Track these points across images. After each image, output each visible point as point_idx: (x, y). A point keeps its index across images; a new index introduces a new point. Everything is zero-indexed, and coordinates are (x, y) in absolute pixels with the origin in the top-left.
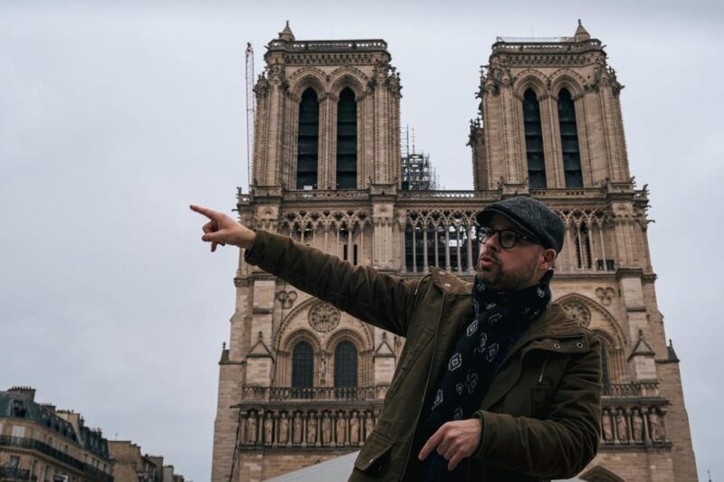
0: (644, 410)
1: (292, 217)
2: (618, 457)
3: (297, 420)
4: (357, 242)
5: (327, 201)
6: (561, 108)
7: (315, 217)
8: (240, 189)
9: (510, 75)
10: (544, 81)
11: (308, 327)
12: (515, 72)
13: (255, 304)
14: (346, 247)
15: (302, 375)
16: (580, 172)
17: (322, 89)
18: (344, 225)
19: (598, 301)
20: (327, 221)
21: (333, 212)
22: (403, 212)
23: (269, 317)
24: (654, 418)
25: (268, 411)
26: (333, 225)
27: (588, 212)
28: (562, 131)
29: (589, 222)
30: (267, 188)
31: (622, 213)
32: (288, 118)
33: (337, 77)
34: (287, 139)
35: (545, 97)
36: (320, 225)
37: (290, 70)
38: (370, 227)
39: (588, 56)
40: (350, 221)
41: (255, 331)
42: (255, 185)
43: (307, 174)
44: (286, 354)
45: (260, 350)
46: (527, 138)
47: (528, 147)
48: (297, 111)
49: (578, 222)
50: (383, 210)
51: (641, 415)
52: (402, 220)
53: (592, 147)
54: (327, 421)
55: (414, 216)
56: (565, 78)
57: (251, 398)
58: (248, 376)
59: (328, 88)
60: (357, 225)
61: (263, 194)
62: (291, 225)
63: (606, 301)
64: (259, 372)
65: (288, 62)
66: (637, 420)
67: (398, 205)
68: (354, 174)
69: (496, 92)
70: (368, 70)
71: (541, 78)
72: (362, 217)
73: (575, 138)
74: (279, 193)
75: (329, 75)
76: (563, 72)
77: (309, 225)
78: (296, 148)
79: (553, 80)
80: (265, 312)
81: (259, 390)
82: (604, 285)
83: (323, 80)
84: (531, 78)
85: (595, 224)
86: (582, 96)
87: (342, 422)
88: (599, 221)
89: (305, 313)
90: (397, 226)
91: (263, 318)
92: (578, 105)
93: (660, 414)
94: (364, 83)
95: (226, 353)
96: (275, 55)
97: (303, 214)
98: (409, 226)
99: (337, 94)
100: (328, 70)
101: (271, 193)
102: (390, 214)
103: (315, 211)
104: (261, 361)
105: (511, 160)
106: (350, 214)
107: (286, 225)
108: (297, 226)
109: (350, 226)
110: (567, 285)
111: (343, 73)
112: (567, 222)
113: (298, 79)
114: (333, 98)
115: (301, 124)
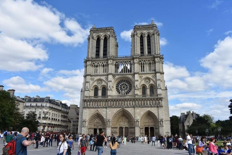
0: (158, 99)
2: (153, 109)
3: (94, 102)
4: (106, 68)
5: (100, 60)
6: (148, 38)
7: (98, 63)
9: (136, 33)
10: (144, 33)
11: (96, 85)
12: (138, 32)
13: (86, 81)
14: (104, 69)
15: (96, 94)
16: (151, 51)
17: (100, 38)
18: (104, 65)
19: (152, 78)
20: (100, 64)
21: (101, 62)
22: (115, 62)
24: (160, 101)
25: (88, 101)
26: (102, 65)
27: (151, 60)
28: (147, 43)
29: (151, 62)
30: (89, 58)
31: (157, 60)
32: (94, 44)
34: (93, 48)
35: (144, 37)
36: (99, 65)
37: (94, 34)
38: (108, 65)
39: (153, 28)
40: (105, 64)
41: (86, 86)
42: (87, 58)
43: (98, 55)
44: (93, 90)
45: (87, 89)
46: (141, 45)
47: (140, 47)
48: (96, 42)
49: (149, 62)
50: (110, 62)
51: (158, 101)
53: (153, 47)
54: (99, 102)
55: (117, 62)
56: (148, 32)
57: (85, 98)
58: (85, 94)
59: (102, 37)
60: (106, 64)
62: (94, 65)
63: (153, 78)
64: (87, 94)
65: (94, 33)
66: (157, 101)
67: (113, 60)
68: (106, 54)
69: (134, 36)
70: (109, 33)
71: (143, 33)
72: (107, 63)
73: (150, 45)
74: (91, 59)
76: (148, 31)
77: (97, 65)
78: (95, 50)
79: (146, 33)
80: (88, 82)
81: (86, 97)
82: (153, 75)
83: (100, 36)
85: (152, 63)
86: (152, 36)
87: (101, 103)
88: (153, 62)
89: (96, 82)
90: (113, 65)
91: (88, 83)
92: (151, 38)
93: (161, 100)
94: (108, 36)
95: (82, 90)
96: (91, 31)
97: (96, 63)
98: (116, 64)
99: (103, 38)
100: (101, 34)
102: (112, 62)
103: (98, 62)
104: (87, 91)
106: (105, 62)
108: (95, 65)
109: (105, 65)
110: (146, 75)
111: (104, 34)
112: (147, 62)
113: (96, 36)
114: (102, 39)
115: (96, 45)
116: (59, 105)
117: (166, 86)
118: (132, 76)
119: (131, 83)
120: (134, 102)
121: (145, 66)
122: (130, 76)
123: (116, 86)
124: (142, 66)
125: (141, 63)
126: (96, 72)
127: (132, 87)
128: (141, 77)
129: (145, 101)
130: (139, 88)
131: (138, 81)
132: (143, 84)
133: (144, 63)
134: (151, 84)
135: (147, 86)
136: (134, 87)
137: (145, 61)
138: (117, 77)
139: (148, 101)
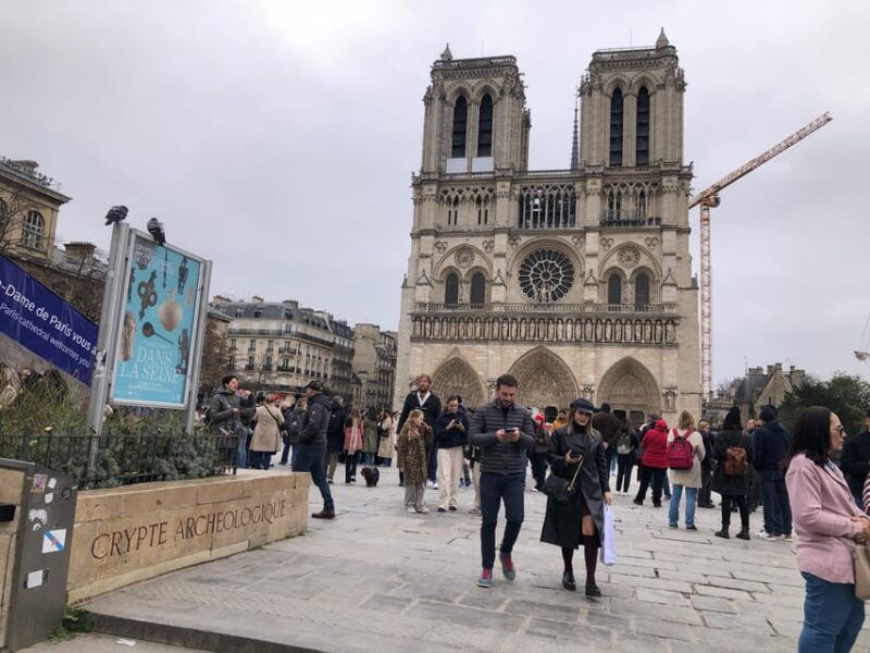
0: (664, 322)
1: (445, 192)
2: (642, 351)
3: (445, 323)
4: (487, 208)
5: (468, 181)
6: (639, 102)
7: (460, 192)
8: (413, 173)
10: (628, 82)
11: (454, 265)
12: (605, 76)
13: (422, 251)
14: (480, 212)
15: (452, 296)
16: (648, 151)
17: (469, 96)
18: (479, 197)
19: (646, 246)
20: (468, 195)
21: (472, 188)
22: (518, 186)
23: (429, 260)
24: (670, 327)
25: (428, 318)
26: (472, 196)
27: (647, 183)
28: (638, 119)
29: (646, 190)
30: (428, 173)
31: (670, 184)
32: (446, 120)
33: (478, 88)
34: (445, 135)
35: (627, 95)
36: (464, 197)
37: (448, 84)
38: (495, 197)
39: (662, 60)
40: (483, 194)
41: (421, 269)
42: (422, 172)
44: (442, 282)
45: (423, 280)
46: (612, 126)
47: (611, 134)
48: (452, 113)
49: (639, 191)
50: (503, 187)
51: (661, 325)
52: (517, 193)
53: (657, 132)
54: (462, 324)
55: (525, 189)
56: (644, 78)
57: (418, 310)
58: (417, 296)
59: (473, 96)
60: (487, 196)
61: (427, 177)
62: (445, 197)
63: (652, 247)
64: (423, 294)
65: (446, 77)
66: (659, 328)
67: (513, 181)
69: (590, 94)
70: (500, 80)
71: (625, 80)
72: (491, 191)
73: (647, 125)
74: (437, 177)
75: (474, 86)
76: (643, 74)
77: (457, 198)
78: (451, 141)
79: (634, 81)
80: (427, 257)
81: (422, 305)
82: (652, 236)
83: (469, 90)
84: (618, 80)
85: (651, 192)
86: (655, 93)
87: (471, 325)
88: (654, 190)
89: (453, 256)
90: (513, 197)
91: (426, 260)
92: (652, 99)
93: (674, 324)
94: (497, 91)
95: (406, 280)
96: (437, 73)
97: (453, 190)
98: (521, 196)
99: (480, 100)
100: (473, 82)
101: (432, 177)
102: (507, 190)
103: (460, 187)
104: (425, 287)
105: (595, 146)
106: (483, 188)
107: (442, 197)
108: (449, 198)
109: (483, 197)
111: (485, 84)
112: (631, 191)
113: (453, 90)
114: (476, 103)
115: (455, 122)
116: (326, 328)
117: (693, 276)
118: (576, 240)
119: (573, 260)
120: (578, 327)
121: (623, 202)
122: (568, 239)
123: (521, 272)
124: (611, 205)
125: (611, 194)
126: (452, 222)
127: (576, 276)
128: (605, 243)
129: (615, 324)
130: (597, 279)
131: (594, 255)
132: (615, 268)
133: (619, 194)
134: (643, 267)
135: (628, 273)
136: (582, 275)
137: (623, 186)
138: (524, 239)
139: (628, 327)
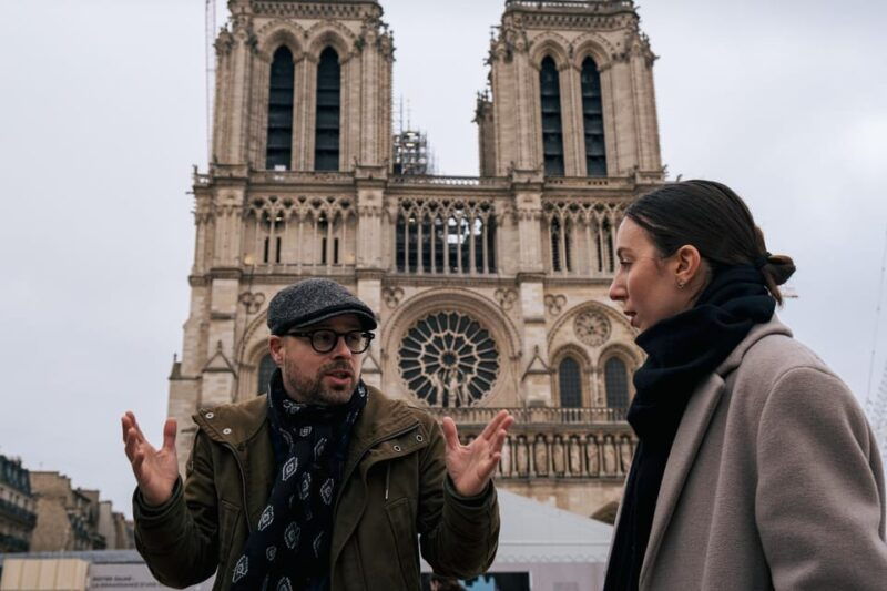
1: (259, 203)
4: (338, 235)
5: (302, 185)
6: (584, 81)
8: (196, 168)
9: (525, 39)
10: (566, 47)
12: (531, 35)
13: (214, 308)
14: (324, 241)
16: (603, 157)
17: (298, 47)
18: (323, 215)
20: (302, 210)
21: (310, 198)
22: (394, 200)
23: (231, 324)
26: (310, 214)
27: (612, 206)
28: (584, 108)
29: (613, 217)
30: (229, 167)
32: (256, 81)
33: (316, 34)
34: (255, 108)
35: (566, 67)
36: (295, 214)
37: (260, 22)
38: (354, 217)
39: (618, 18)
40: (331, 209)
41: (213, 341)
42: (215, 163)
43: (279, 151)
44: (251, 369)
45: (219, 363)
46: (544, 114)
47: (544, 126)
48: (267, 73)
49: (600, 217)
50: (370, 197)
52: (393, 210)
53: (619, 128)
55: (407, 206)
56: (590, 44)
58: (204, 394)
59: (306, 46)
60: (338, 214)
61: (225, 174)
62: (259, 212)
64: (219, 391)
65: (256, 11)
67: (388, 192)
68: (336, 153)
69: (509, 58)
70: (355, 26)
71: (562, 43)
72: (345, 205)
73: (600, 117)
74: (244, 173)
75: (307, 30)
76: (589, 37)
77: (281, 214)
78: (265, 119)
79: (576, 47)
80: (226, 318)
83: (299, 37)
84: (550, 43)
86: (609, 67)
90: (386, 218)
91: (223, 325)
92: (604, 78)
94: (349, 42)
95: (177, 366)
96: (241, 3)
97: (274, 200)
98: (401, 217)
99: (317, 54)
100: (307, 24)
101: (235, 173)
102: (378, 202)
103: (287, 196)
104: (220, 376)
105: (523, 141)
106: (331, 201)
107: (253, 213)
108: (266, 214)
109: (330, 215)
110: (584, 291)
111: (325, 29)
112: (587, 216)
113: (269, 33)
114: (311, 59)
115: (272, 90)
118: (500, 296)
119: (496, 333)
120: (522, 449)
121: (575, 235)
122: (488, 294)
123: (403, 352)
124: (555, 240)
125: (556, 223)
126: (272, 256)
127: (503, 360)
128: (551, 302)
129: (586, 444)
130: (547, 362)
131: (539, 321)
132: (571, 346)
133: (568, 221)
134: (616, 346)
135: (594, 354)
136: (516, 358)
137: (574, 208)
138: (410, 293)
139: (609, 448)
